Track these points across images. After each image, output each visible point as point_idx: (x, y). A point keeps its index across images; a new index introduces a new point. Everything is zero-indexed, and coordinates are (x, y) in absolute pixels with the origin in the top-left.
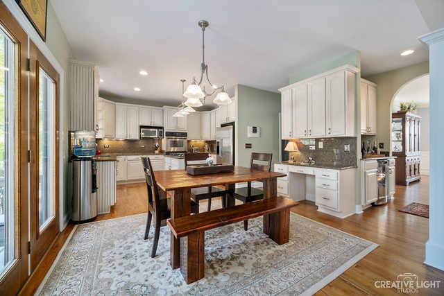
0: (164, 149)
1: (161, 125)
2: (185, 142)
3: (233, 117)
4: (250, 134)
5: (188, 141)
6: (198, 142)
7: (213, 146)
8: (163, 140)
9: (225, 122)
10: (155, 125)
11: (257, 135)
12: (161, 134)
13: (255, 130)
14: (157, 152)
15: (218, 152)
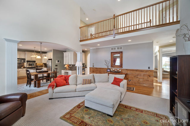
0: (26, 66)
1: (24, 58)
2: (35, 64)
3: (52, 58)
4: (57, 62)
5: (36, 64)
6: (40, 64)
7: (46, 65)
8: (25, 63)
9: (49, 58)
10: (21, 58)
11: (59, 63)
12: (24, 61)
13: (58, 61)
14: (22, 67)
15: (47, 67)
